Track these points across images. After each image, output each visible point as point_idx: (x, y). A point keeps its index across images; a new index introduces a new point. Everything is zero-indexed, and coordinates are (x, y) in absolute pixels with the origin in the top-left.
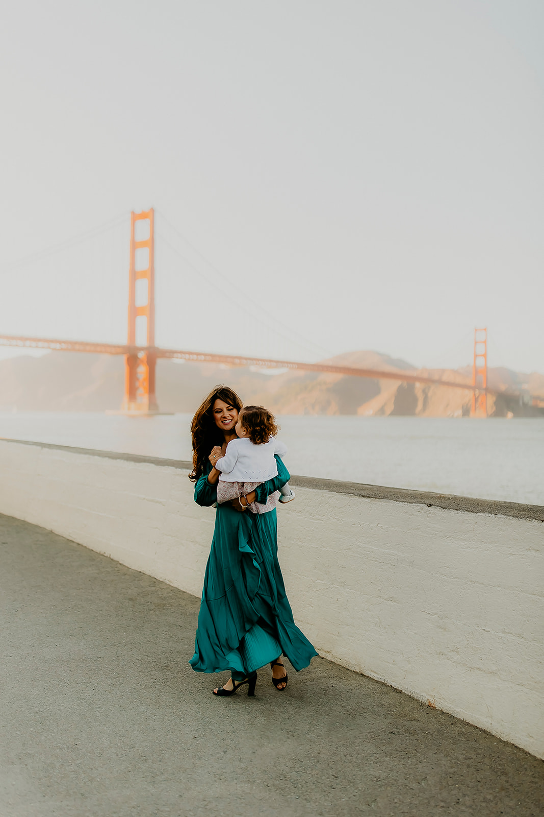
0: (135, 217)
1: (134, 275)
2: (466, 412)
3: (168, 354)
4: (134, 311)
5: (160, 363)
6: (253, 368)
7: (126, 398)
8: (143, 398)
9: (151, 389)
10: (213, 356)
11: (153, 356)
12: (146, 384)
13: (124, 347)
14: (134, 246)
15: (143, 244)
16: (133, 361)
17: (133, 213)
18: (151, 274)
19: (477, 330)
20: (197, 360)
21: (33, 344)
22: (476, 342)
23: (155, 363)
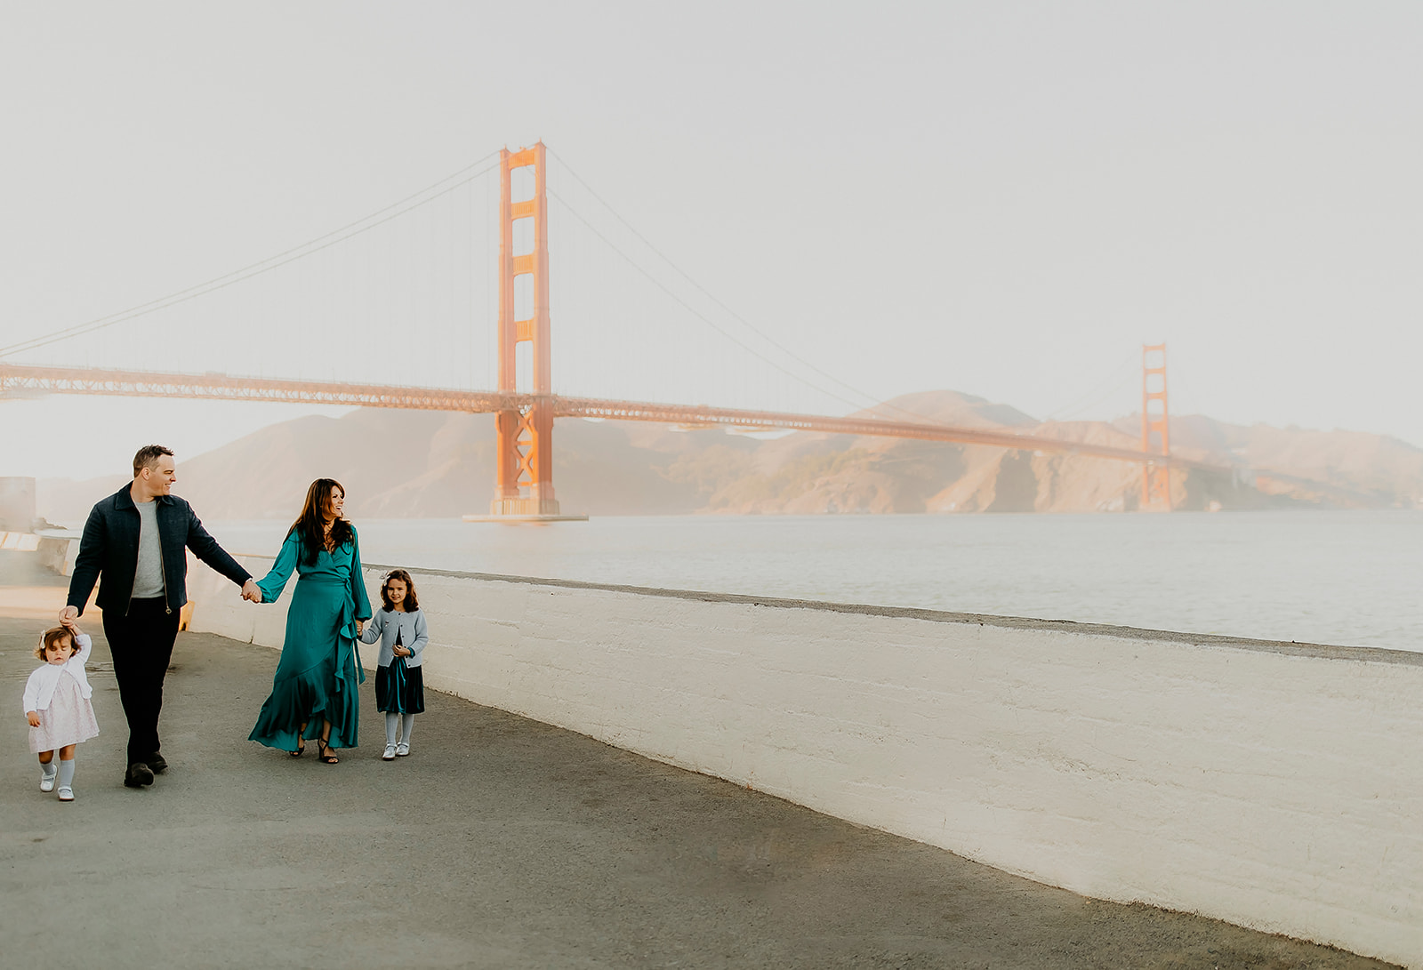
0: (510, 161)
1: (509, 267)
2: (1131, 504)
3: (575, 408)
4: (510, 333)
5: (561, 427)
6: (731, 431)
7: (499, 493)
8: (530, 490)
9: (545, 473)
10: (656, 409)
11: (547, 413)
12: (535, 464)
13: (493, 397)
14: (509, 213)
15: (525, 209)
16: (509, 421)
17: (506, 152)
18: (541, 261)
19: (1146, 349)
20: (627, 417)
21: (329, 397)
22: (1147, 371)
23: (551, 425)
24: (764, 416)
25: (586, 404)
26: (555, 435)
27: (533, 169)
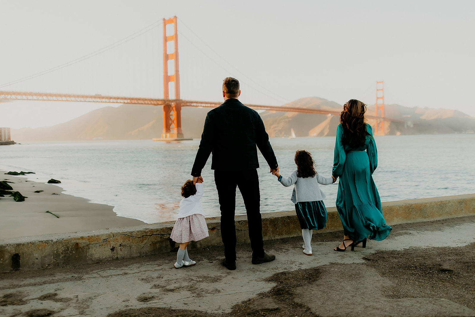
0: (166, 22)
1: (167, 57)
3: (188, 104)
4: (167, 79)
5: (184, 110)
7: (164, 130)
8: (174, 130)
10: (215, 104)
11: (179, 105)
12: (175, 122)
13: (161, 100)
14: (166, 39)
15: (171, 38)
16: (167, 108)
17: (164, 19)
18: (176, 55)
19: (378, 82)
20: (210, 107)
22: (378, 90)
23: (181, 109)
25: (192, 102)
26: (182, 111)
27: (173, 24)
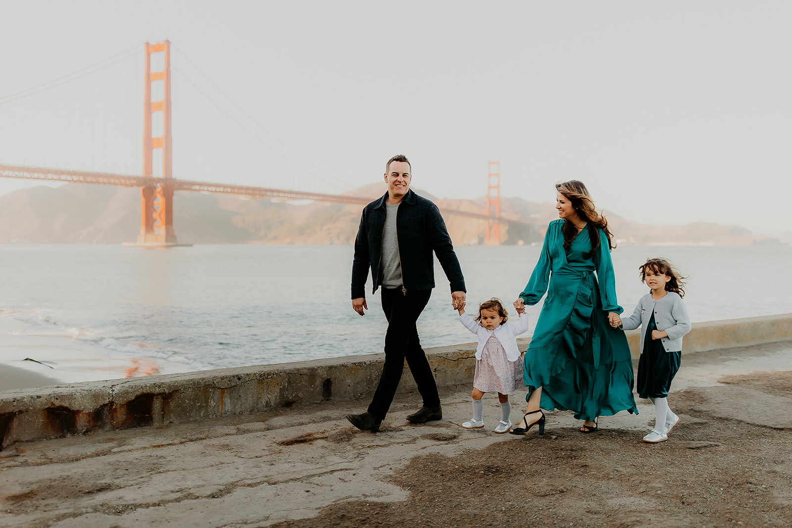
0: (150, 49)
1: (149, 107)
2: (481, 241)
3: (186, 186)
4: (149, 144)
5: (178, 196)
6: (274, 200)
7: (142, 230)
8: (160, 229)
9: (169, 220)
10: (232, 187)
11: (170, 188)
12: (163, 216)
13: (139, 179)
14: (149, 78)
15: (158, 76)
16: (149, 192)
17: (148, 44)
18: (167, 106)
19: (490, 163)
20: (223, 192)
21: (56, 177)
22: (490, 175)
23: (173, 195)
24: (291, 192)
25: (193, 184)
26: (174, 198)
27: (163, 54)
